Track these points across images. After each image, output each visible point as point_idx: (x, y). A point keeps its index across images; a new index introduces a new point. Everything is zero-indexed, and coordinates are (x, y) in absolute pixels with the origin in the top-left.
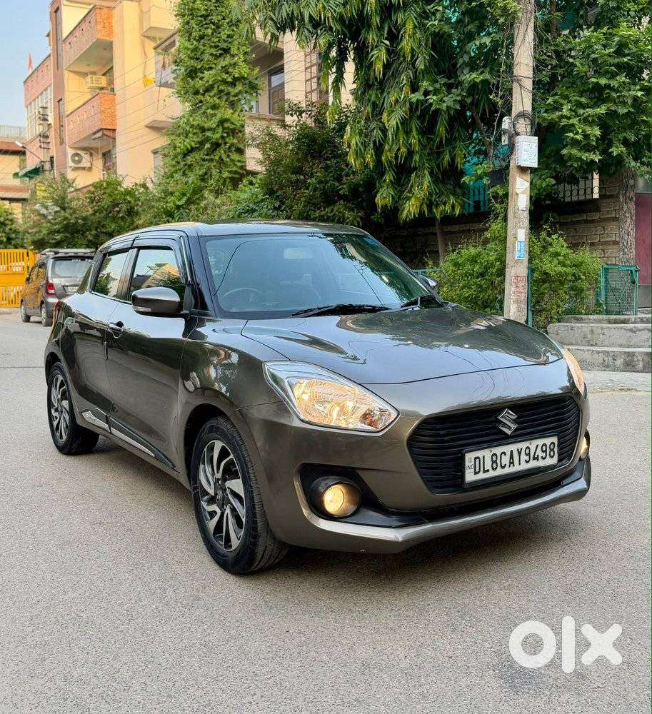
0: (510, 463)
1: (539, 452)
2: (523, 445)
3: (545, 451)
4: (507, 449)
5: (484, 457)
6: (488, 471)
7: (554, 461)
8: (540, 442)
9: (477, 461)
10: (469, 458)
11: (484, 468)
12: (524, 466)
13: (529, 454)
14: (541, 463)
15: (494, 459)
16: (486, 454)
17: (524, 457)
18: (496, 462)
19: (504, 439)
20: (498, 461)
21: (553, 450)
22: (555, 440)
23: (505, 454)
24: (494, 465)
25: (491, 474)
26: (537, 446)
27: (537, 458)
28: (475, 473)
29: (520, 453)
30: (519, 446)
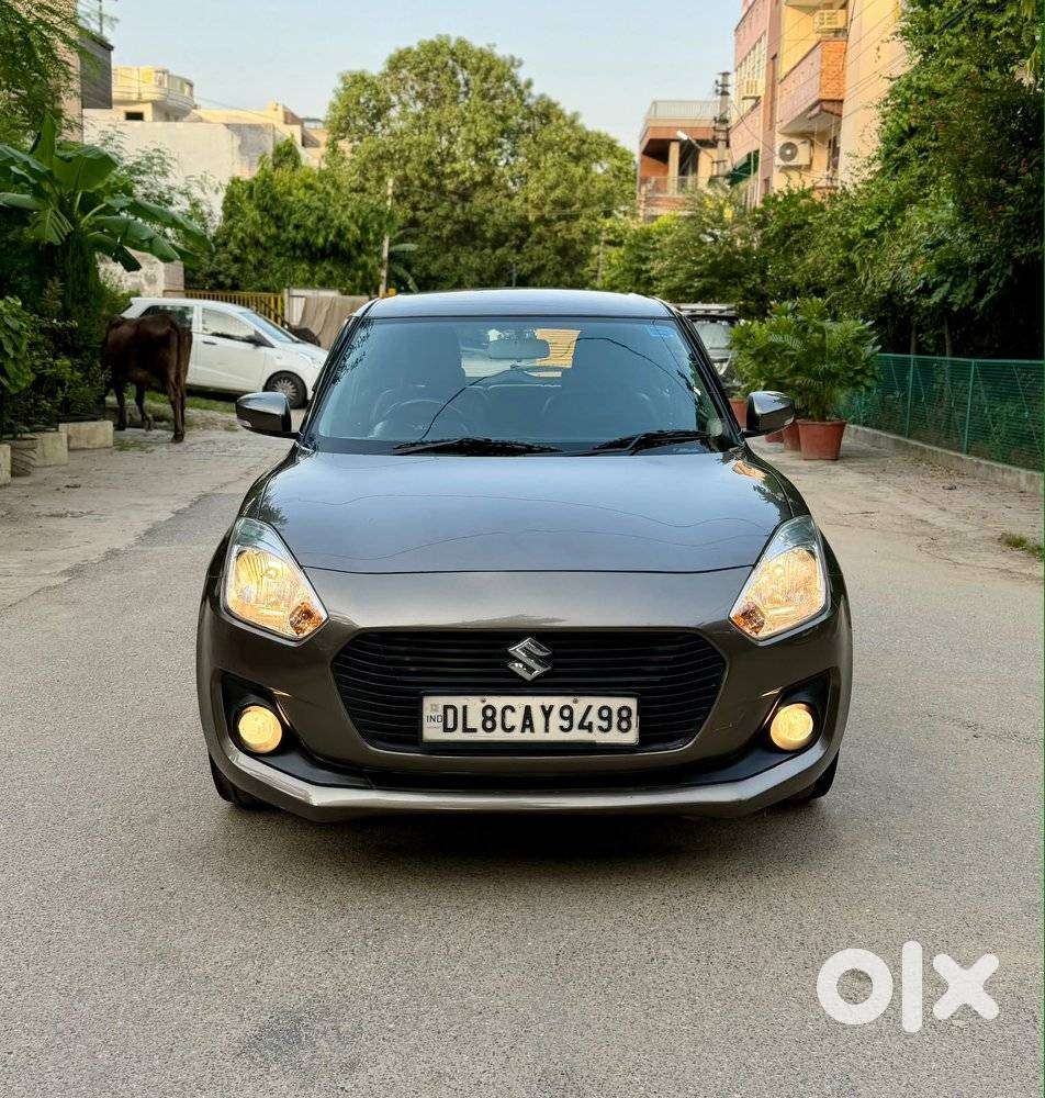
0: (525, 726)
1: (593, 717)
2: (557, 702)
3: (609, 719)
4: (520, 702)
5: (465, 708)
6: (474, 730)
7: (631, 737)
8: (597, 702)
9: (450, 712)
10: (432, 706)
11: (465, 724)
12: (555, 735)
13: (570, 718)
14: (598, 737)
15: (489, 713)
16: (475, 704)
17: (555, 720)
18: (492, 718)
19: (517, 686)
20: (498, 719)
21: (628, 719)
22: (632, 703)
23: (513, 710)
24: (489, 725)
25: (481, 736)
26: (590, 707)
27: (590, 728)
28: (446, 729)
29: (547, 713)
30: (547, 701)
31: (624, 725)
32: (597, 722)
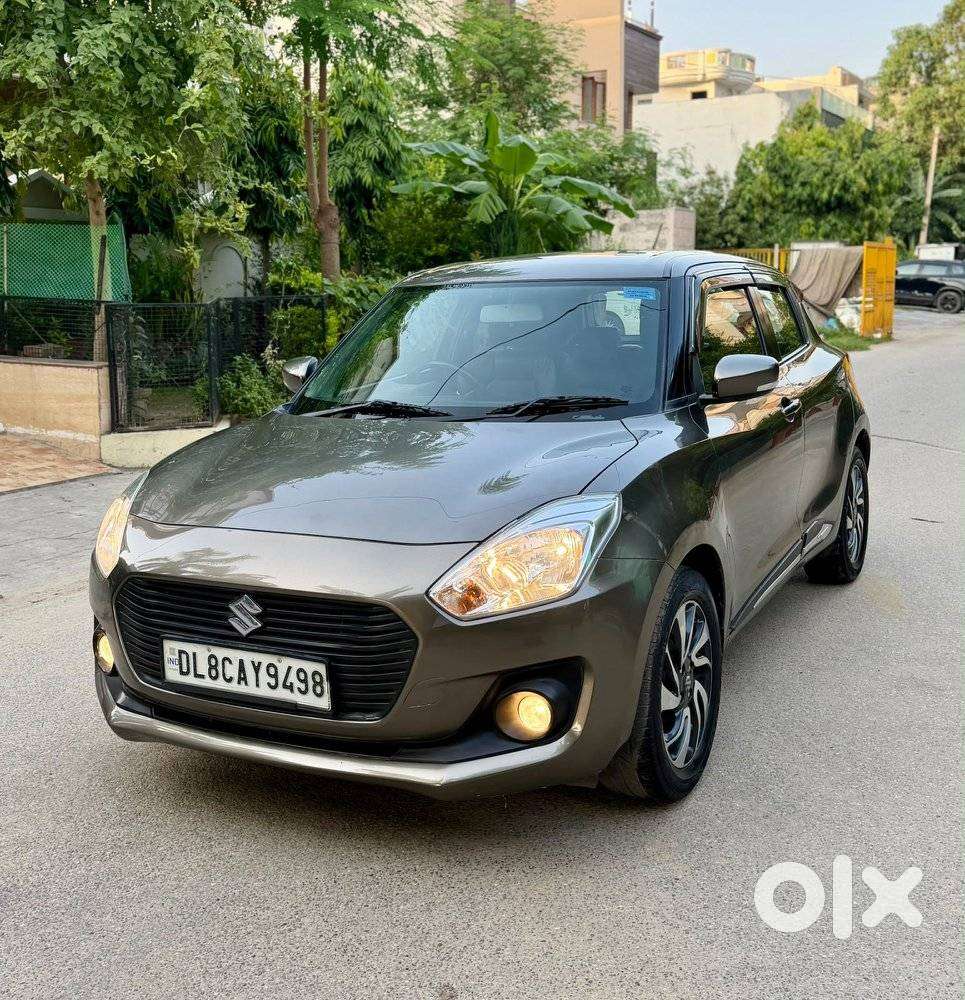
0: (240, 678)
1: (293, 678)
2: (265, 659)
3: (305, 681)
4: (236, 655)
5: (194, 654)
6: (202, 677)
7: (324, 703)
8: (296, 664)
9: (184, 656)
10: (171, 648)
11: (195, 670)
12: (264, 692)
13: (275, 676)
14: (297, 698)
15: (213, 662)
16: (202, 652)
17: (264, 677)
18: (215, 667)
19: (232, 640)
20: (220, 668)
21: (321, 683)
22: (322, 669)
23: (230, 662)
24: (214, 673)
25: (207, 683)
26: (290, 668)
27: (291, 688)
28: (182, 673)
29: (257, 669)
30: (258, 657)
31: (318, 690)
32: (297, 684)
